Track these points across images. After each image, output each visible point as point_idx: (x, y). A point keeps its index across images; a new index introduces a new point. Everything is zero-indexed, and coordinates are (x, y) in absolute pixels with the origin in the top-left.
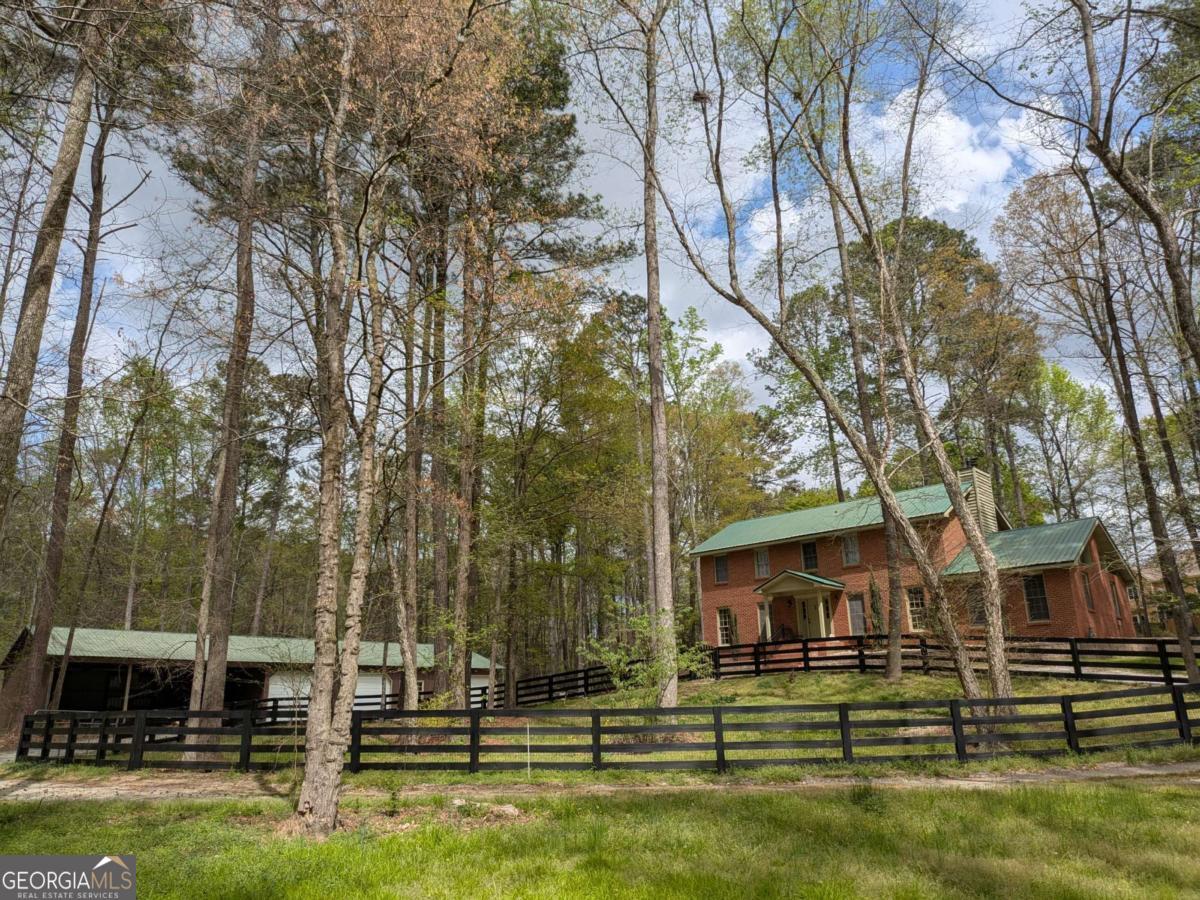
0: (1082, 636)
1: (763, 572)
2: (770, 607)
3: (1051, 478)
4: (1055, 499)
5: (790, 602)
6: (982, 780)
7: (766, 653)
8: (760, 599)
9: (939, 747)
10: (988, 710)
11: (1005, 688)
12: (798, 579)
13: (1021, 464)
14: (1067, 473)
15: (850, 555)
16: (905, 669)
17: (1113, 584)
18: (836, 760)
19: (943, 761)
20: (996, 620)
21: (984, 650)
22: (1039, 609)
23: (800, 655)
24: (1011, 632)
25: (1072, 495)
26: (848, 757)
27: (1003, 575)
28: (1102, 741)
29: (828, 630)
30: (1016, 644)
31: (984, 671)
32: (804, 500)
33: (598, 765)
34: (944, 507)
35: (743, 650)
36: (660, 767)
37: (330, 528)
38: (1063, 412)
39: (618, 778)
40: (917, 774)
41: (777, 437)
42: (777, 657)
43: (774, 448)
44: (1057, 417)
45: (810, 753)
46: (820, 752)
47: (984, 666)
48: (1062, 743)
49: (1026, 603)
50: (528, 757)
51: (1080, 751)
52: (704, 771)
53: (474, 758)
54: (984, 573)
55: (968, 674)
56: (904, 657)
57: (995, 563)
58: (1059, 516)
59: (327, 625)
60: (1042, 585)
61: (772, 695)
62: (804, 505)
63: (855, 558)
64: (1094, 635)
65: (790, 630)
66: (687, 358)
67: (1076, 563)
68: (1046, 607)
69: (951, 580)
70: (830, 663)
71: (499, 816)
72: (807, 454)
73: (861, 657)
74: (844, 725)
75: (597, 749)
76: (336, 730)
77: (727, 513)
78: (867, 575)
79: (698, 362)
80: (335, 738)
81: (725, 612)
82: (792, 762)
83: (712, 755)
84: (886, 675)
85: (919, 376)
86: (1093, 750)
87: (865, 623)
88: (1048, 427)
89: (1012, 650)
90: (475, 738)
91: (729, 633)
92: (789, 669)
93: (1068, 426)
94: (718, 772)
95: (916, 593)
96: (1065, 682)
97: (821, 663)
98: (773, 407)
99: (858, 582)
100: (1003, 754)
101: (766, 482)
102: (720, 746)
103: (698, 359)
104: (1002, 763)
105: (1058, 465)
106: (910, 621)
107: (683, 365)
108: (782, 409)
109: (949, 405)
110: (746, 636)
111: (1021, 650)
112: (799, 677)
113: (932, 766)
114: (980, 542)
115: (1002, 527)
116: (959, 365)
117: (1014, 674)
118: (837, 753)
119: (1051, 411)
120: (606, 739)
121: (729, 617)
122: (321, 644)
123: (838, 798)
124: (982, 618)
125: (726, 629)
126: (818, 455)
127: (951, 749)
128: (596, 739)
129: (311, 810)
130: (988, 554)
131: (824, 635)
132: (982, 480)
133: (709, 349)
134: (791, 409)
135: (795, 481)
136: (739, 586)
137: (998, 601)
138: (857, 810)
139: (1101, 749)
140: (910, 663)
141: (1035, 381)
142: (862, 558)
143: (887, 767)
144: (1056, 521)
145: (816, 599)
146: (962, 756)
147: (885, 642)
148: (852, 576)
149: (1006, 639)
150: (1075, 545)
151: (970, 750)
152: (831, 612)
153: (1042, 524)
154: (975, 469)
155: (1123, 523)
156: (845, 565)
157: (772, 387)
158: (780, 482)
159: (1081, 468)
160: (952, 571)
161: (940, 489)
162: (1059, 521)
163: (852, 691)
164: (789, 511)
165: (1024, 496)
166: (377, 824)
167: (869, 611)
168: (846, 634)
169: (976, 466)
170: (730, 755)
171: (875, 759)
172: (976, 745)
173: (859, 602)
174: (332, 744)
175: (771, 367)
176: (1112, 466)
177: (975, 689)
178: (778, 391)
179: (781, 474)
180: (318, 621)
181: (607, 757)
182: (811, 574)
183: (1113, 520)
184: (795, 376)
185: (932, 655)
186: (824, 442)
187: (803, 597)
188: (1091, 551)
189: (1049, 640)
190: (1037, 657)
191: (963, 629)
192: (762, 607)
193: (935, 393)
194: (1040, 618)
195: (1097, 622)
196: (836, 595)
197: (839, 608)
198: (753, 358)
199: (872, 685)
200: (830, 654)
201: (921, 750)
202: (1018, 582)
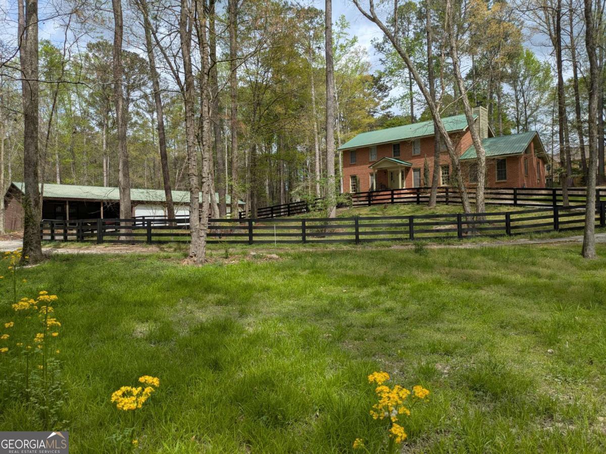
0: (520, 187)
1: (373, 158)
2: (376, 175)
3: (518, 111)
4: (518, 121)
5: (385, 172)
6: (468, 245)
7: (372, 196)
8: (372, 171)
9: (451, 234)
10: (473, 219)
11: (482, 209)
12: (390, 161)
13: (503, 103)
14: (525, 108)
15: (416, 150)
16: (438, 202)
17: (538, 163)
18: (406, 239)
19: (452, 239)
20: (482, 180)
21: (475, 193)
22: (502, 175)
23: (390, 197)
24: (488, 186)
25: (527, 119)
26: (412, 238)
27: (488, 159)
28: (521, 230)
29: (403, 185)
30: (489, 191)
31: (474, 203)
32: (394, 122)
33: (304, 241)
34: (464, 126)
35: (361, 195)
36: (331, 242)
37: (192, 138)
38: (528, 76)
39: (313, 246)
40: (440, 244)
41: (383, 89)
42: (378, 198)
43: (380, 94)
44: (525, 79)
45: (394, 236)
46: (399, 236)
47: (474, 201)
48: (504, 232)
49: (496, 172)
50: (275, 238)
51: (510, 235)
52: (350, 243)
53: (251, 238)
54: (479, 159)
55: (466, 203)
56: (438, 197)
57: (485, 152)
58: (518, 130)
59: (195, 181)
60: (505, 164)
61: (376, 214)
62: (393, 124)
63: (418, 151)
64: (526, 187)
65: (385, 186)
66: (339, 44)
67: (522, 153)
68: (505, 174)
69: (464, 161)
70: (402, 200)
71: (270, 258)
72: (398, 97)
73: (418, 197)
74: (411, 224)
75: (304, 235)
76: (203, 224)
77: (356, 129)
78: (423, 159)
79: (345, 47)
80: (202, 227)
81: (354, 177)
82: (388, 240)
83: (354, 237)
84: (428, 205)
85: (458, 56)
86: (516, 234)
87: (420, 182)
88: (520, 84)
89: (487, 193)
90: (251, 231)
91: (355, 187)
92: (384, 203)
93: (530, 83)
94: (356, 244)
95: (446, 168)
96: (509, 207)
97: (399, 200)
98: (382, 71)
99: (419, 163)
100: (478, 236)
101: (375, 112)
102: (357, 234)
103: (345, 45)
104: (477, 239)
105: (522, 104)
106: (441, 180)
107: (336, 48)
108: (387, 73)
109: (471, 72)
110: (364, 188)
111: (491, 193)
112: (390, 206)
113: (447, 241)
114: (480, 144)
115: (490, 135)
116: (479, 50)
117: (487, 204)
118: (408, 236)
119: (522, 75)
120: (308, 231)
121: (356, 180)
122: (193, 189)
123: (409, 251)
124: (476, 179)
125: (354, 185)
126: (404, 97)
127: (456, 234)
128: (304, 231)
129: (195, 255)
130: (482, 150)
131: (400, 188)
132: (483, 111)
133: (351, 39)
134: (391, 73)
135: (390, 112)
136: (361, 165)
137: (484, 171)
138: (417, 255)
139: (520, 234)
140: (439, 199)
141: (517, 58)
142: (421, 152)
143: (428, 242)
144: (516, 132)
145: (398, 171)
146: (460, 237)
147: (429, 190)
148: (416, 160)
149: (485, 188)
150: (523, 144)
151: (464, 234)
152: (404, 177)
153: (510, 134)
154: (481, 107)
155: (549, 133)
156: (413, 155)
157: (383, 60)
158: (382, 112)
159: (533, 106)
160: (466, 158)
161: (463, 117)
162: (518, 132)
163: (413, 212)
164: (387, 128)
165: (503, 120)
166: (221, 261)
167: (423, 176)
168: (411, 187)
169: (482, 105)
170: (361, 237)
171: (423, 238)
172: (467, 233)
173: (418, 172)
174: (202, 230)
175: (383, 48)
176: (548, 104)
177: (469, 210)
178: (386, 62)
179: (383, 108)
180: (191, 180)
181: (308, 238)
182: (396, 159)
183: (545, 132)
184: (395, 54)
185: (451, 196)
186: (407, 91)
187: (392, 170)
188: (531, 149)
189: (504, 189)
190: (498, 196)
191: (466, 184)
192: (372, 175)
193: (466, 65)
194: (502, 179)
195: (528, 181)
196: (408, 169)
197: (408, 176)
198: (374, 43)
199: (422, 209)
200: (403, 196)
201: (443, 234)
202: (495, 163)
